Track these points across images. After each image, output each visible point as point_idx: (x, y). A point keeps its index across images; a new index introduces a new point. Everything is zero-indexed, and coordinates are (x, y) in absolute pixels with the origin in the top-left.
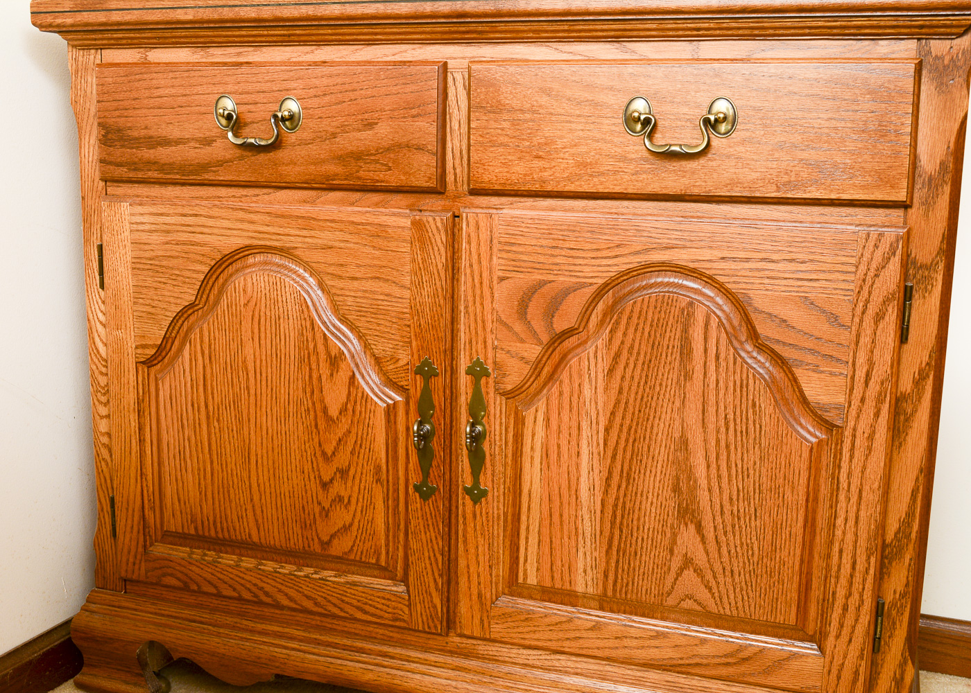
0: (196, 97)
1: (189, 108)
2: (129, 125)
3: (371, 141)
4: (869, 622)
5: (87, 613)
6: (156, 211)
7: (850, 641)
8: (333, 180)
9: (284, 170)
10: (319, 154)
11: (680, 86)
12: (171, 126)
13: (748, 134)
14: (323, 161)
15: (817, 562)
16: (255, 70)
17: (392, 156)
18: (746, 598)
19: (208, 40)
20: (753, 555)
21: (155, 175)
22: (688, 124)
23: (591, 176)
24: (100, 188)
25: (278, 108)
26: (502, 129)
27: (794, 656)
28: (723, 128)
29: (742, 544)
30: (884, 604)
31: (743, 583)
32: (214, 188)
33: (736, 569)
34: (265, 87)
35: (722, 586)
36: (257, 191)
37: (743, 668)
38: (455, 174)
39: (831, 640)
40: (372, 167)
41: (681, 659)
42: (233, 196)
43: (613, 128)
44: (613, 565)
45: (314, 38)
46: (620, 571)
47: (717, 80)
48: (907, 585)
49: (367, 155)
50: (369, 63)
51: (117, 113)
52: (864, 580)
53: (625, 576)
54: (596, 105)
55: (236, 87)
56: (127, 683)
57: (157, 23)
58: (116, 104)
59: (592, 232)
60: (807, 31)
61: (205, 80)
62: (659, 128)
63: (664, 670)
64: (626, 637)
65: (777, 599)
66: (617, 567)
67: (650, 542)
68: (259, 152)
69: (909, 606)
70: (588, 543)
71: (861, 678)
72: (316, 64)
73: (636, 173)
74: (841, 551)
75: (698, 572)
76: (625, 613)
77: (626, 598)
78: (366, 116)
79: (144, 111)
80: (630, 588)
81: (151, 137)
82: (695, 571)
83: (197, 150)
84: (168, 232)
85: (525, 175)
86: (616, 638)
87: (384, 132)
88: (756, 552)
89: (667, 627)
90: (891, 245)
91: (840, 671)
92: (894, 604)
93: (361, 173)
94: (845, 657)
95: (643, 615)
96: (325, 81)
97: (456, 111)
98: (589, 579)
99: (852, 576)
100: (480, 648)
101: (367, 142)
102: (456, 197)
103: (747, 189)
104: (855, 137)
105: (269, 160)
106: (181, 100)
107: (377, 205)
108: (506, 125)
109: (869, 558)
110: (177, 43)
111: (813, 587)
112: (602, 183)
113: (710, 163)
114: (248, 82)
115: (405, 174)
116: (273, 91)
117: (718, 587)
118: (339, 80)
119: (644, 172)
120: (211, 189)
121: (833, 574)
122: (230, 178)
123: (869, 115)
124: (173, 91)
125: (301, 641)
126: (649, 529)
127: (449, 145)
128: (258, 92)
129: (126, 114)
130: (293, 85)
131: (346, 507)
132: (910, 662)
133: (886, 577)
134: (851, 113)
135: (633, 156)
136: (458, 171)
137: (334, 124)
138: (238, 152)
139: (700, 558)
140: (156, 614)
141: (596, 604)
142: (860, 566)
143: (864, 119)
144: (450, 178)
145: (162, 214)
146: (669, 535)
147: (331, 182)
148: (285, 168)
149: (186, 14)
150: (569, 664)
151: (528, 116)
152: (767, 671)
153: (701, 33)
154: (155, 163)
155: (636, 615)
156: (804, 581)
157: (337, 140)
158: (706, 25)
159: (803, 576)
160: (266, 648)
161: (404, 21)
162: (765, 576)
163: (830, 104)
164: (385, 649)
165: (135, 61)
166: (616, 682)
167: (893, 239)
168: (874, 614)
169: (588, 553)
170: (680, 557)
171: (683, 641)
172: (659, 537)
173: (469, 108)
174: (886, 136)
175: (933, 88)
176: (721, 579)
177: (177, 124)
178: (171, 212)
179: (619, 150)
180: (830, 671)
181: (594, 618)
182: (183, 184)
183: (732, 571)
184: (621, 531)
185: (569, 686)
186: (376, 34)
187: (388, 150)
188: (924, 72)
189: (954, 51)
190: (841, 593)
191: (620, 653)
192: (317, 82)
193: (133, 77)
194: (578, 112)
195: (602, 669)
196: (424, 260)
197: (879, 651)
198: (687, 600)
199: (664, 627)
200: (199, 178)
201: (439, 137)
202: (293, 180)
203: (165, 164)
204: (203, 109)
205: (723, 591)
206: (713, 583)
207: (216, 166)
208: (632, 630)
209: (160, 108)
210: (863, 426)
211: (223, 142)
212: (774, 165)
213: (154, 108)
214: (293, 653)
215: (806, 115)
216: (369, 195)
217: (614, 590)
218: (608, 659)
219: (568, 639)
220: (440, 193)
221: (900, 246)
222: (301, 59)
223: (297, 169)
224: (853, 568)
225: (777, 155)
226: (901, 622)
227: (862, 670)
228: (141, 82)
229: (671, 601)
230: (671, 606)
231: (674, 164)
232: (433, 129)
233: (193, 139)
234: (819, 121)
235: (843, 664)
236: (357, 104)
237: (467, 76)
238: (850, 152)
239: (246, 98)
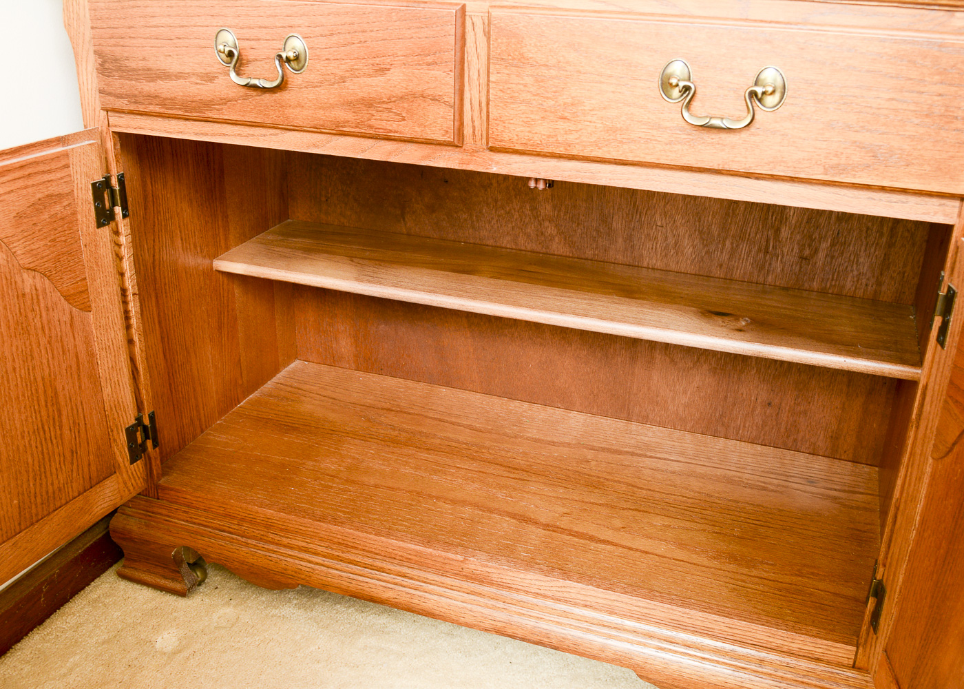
0: (195, 29)
1: (187, 41)
2: (126, 55)
3: (382, 88)
5: (124, 516)
8: (345, 127)
9: (292, 112)
10: (328, 99)
11: (725, 51)
12: (169, 59)
13: (797, 109)
14: (332, 107)
17: (406, 105)
21: (157, 109)
22: (732, 94)
23: (621, 142)
24: (102, 118)
25: (281, 47)
26: (525, 86)
28: (770, 100)
32: (219, 125)
34: (267, 22)
36: (264, 131)
38: (474, 127)
40: (384, 115)
42: (240, 135)
43: (648, 92)
47: (768, 47)
49: (379, 103)
51: (113, 41)
54: (630, 65)
55: (237, 21)
56: (165, 578)
58: (110, 31)
61: (202, 11)
62: (698, 96)
68: (265, 92)
73: (670, 143)
78: (377, 60)
79: (141, 41)
81: (149, 69)
83: (198, 86)
85: (549, 136)
87: (396, 80)
93: (373, 122)
96: (332, 19)
97: (475, 59)
100: (494, 575)
101: (379, 89)
102: (474, 152)
103: (791, 169)
104: (917, 121)
105: (275, 101)
106: (179, 31)
107: (390, 154)
108: (529, 80)
112: (631, 151)
113: (753, 139)
114: (248, 15)
115: (420, 125)
116: (276, 27)
118: (347, 20)
119: (679, 143)
120: (216, 125)
122: (235, 118)
123: (936, 98)
124: (170, 21)
125: (325, 557)
127: (467, 96)
128: (260, 27)
129: (122, 43)
130: (297, 21)
134: (915, 95)
135: (668, 124)
136: (477, 124)
137: (343, 67)
138: (243, 90)
140: (187, 521)
143: (929, 102)
144: (468, 131)
147: (341, 129)
148: (291, 111)
151: (553, 72)
154: (156, 97)
157: (347, 84)
160: (292, 560)
163: (891, 82)
164: (404, 570)
173: (489, 59)
174: (952, 122)
177: (176, 57)
179: (653, 117)
182: (187, 119)
185: (579, 618)
187: (402, 98)
192: (323, 20)
194: (609, 72)
200: (202, 115)
201: (457, 87)
202: (301, 124)
203: (167, 99)
204: (202, 43)
207: (219, 105)
209: (157, 39)
211: (225, 79)
212: (824, 145)
213: (150, 38)
214: (317, 567)
215: (865, 93)
216: (382, 143)
220: (457, 146)
223: (305, 113)
225: (827, 135)
228: (135, 10)
231: (713, 136)
232: (450, 79)
233: (194, 74)
234: (879, 100)
236: (368, 47)
237: (486, 22)
238: (909, 137)
239: (247, 33)
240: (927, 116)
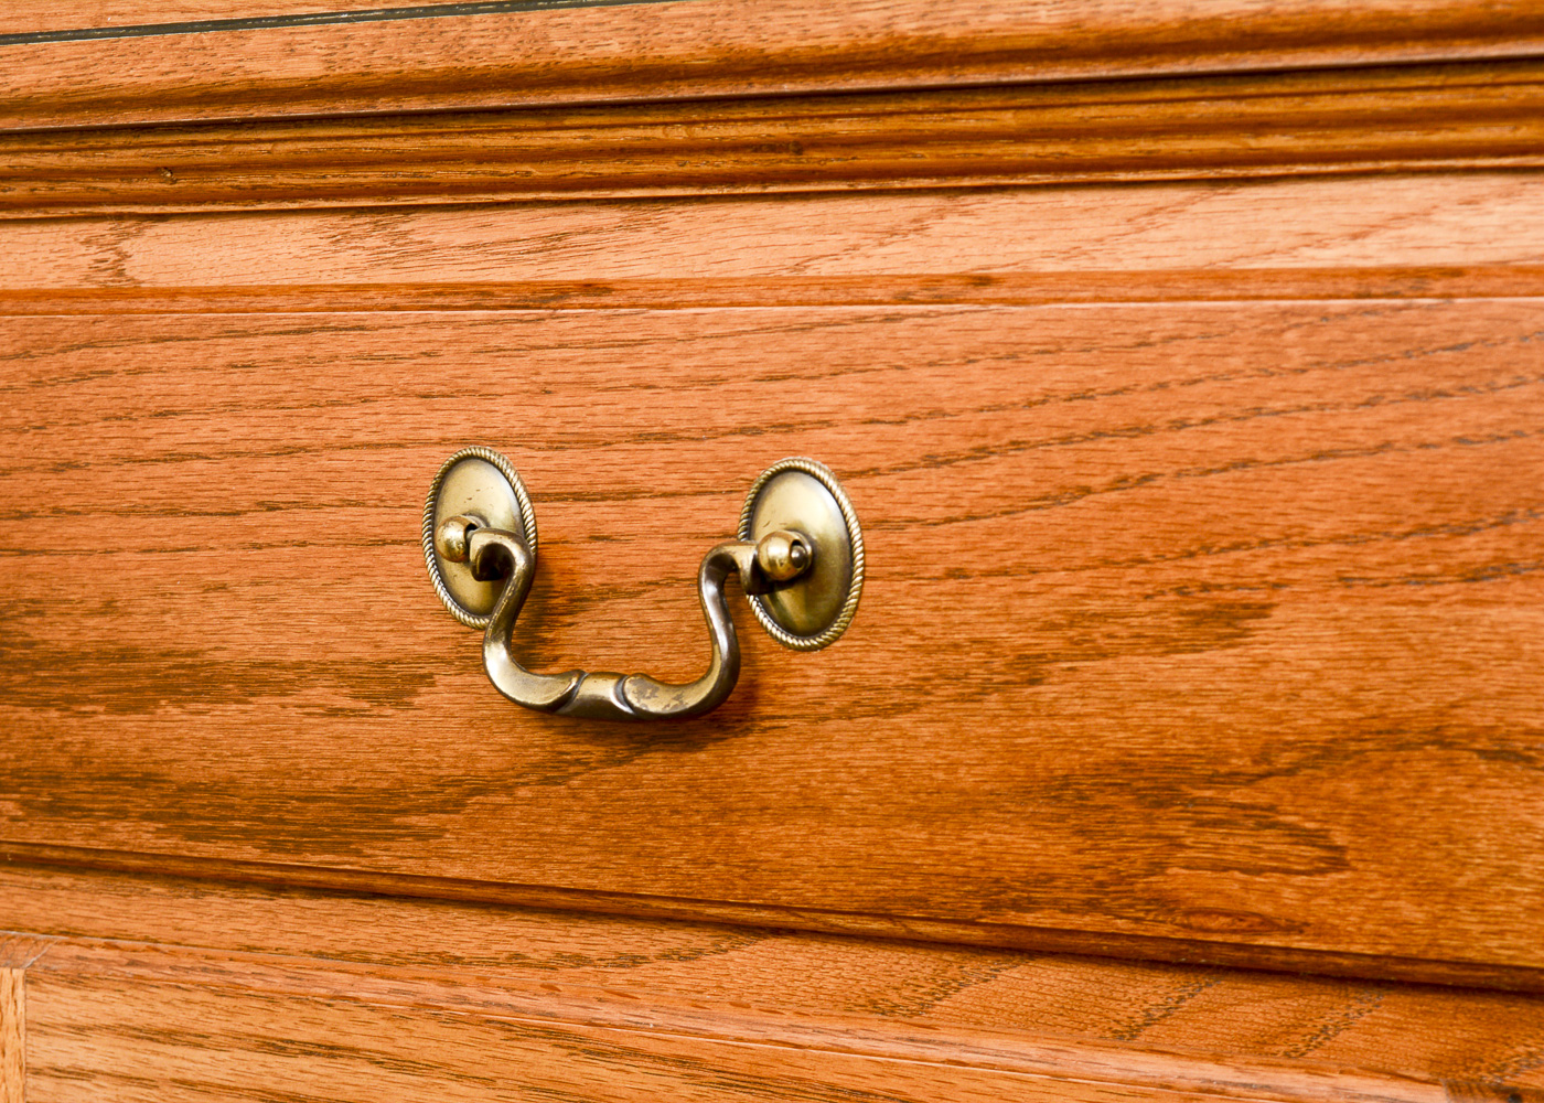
0: (342, 461)
1: (304, 515)
2: (32, 590)
3: (1232, 705)
6: (143, 1019)
8: (1031, 905)
9: (770, 840)
10: (952, 767)
12: (220, 602)
14: (971, 807)
16: (625, 325)
17: (1350, 788)
19: (403, 174)
21: (144, 837)
25: (735, 522)
32: (425, 914)
34: (673, 409)
36: (630, 939)
40: (1236, 845)
42: (517, 959)
45: (926, 156)
49: (1210, 781)
50: (1221, 279)
55: (534, 414)
57: (161, 100)
61: (381, 376)
72: (936, 290)
78: (1205, 568)
79: (101, 525)
81: (128, 654)
83: (340, 726)
93: (1177, 879)
96: (984, 381)
101: (1209, 711)
105: (692, 785)
106: (271, 474)
107: (1260, 1047)
110: (258, 194)
114: (590, 385)
115: (1425, 890)
116: (715, 433)
118: (1060, 376)
120: (410, 915)
122: (498, 870)
124: (234, 429)
128: (642, 437)
129: (18, 539)
130: (818, 399)
137: (1032, 607)
138: (541, 741)
145: (170, 1036)
147: (1012, 917)
148: (767, 831)
149: (290, 50)
154: (146, 780)
157: (1046, 692)
161: (1419, 53)
165: (71, 280)
177: (248, 592)
178: (214, 1025)
182: (278, 888)
186: (1261, 126)
187: (1329, 753)
192: (940, 386)
193: (53, 363)
200: (348, 862)
202: (812, 895)
203: (194, 788)
204: (372, 521)
207: (429, 809)
209: (173, 512)
211: (462, 689)
213: (145, 512)
216: (1222, 991)
222: (857, 266)
223: (835, 838)
228: (88, 387)
233: (322, 669)
236: (1157, 504)
239: (580, 466)
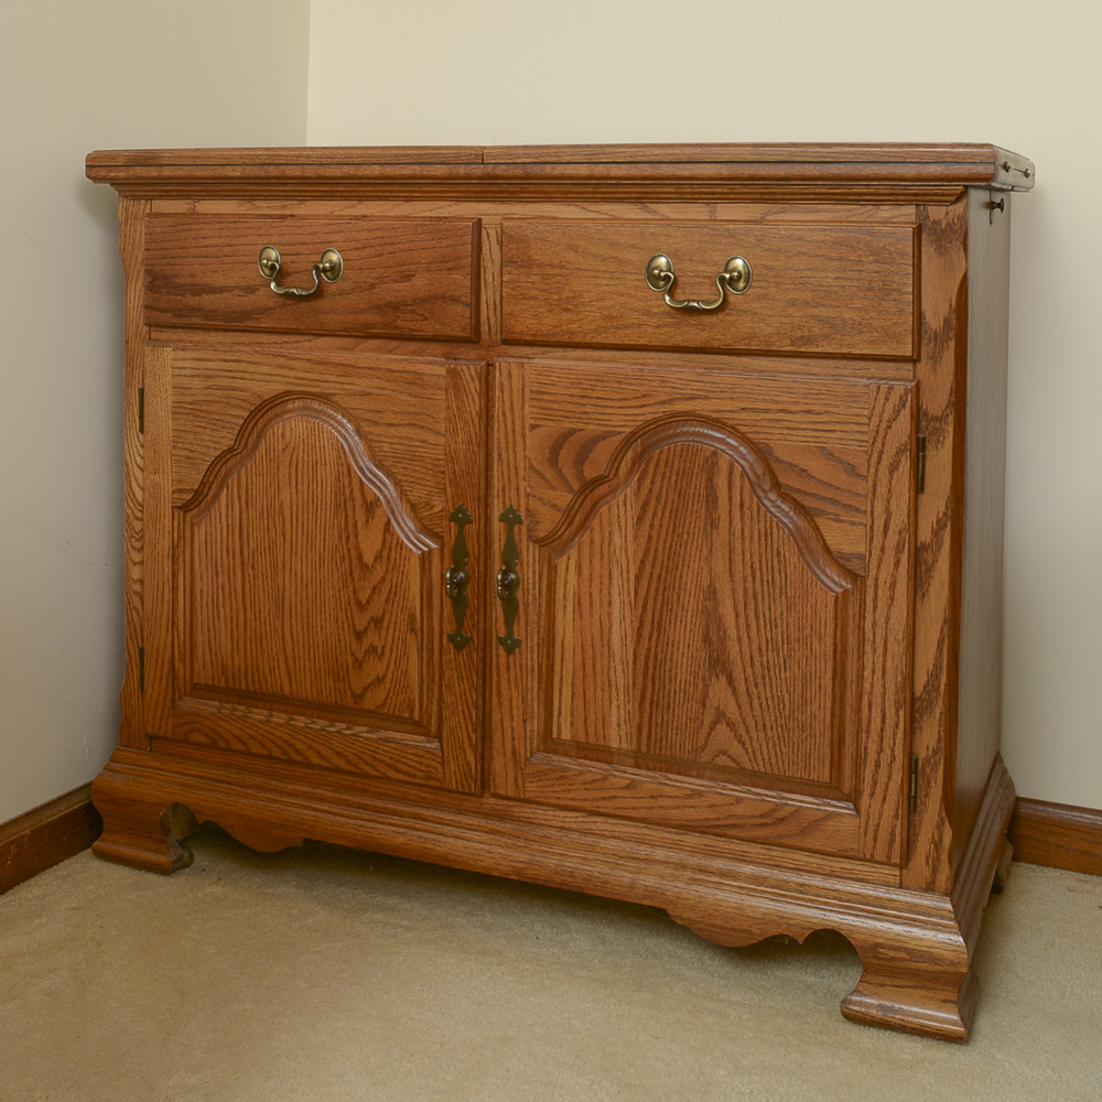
0: (242, 247)
1: (234, 258)
2: (175, 273)
3: (408, 292)
4: (902, 780)
5: (110, 773)
6: (197, 356)
7: (884, 799)
8: (373, 329)
9: (325, 318)
10: (359, 304)
11: (697, 246)
12: (216, 274)
13: (762, 291)
14: (362, 311)
15: (849, 715)
16: (299, 223)
17: (428, 306)
18: (779, 754)
19: (255, 193)
20: (784, 708)
21: (199, 321)
22: (706, 281)
23: (617, 328)
24: (144, 333)
25: (319, 260)
26: (533, 283)
27: (830, 815)
29: (773, 696)
30: (917, 760)
31: (776, 738)
32: (256, 335)
33: (768, 724)
34: (307, 239)
35: (755, 741)
36: (298, 338)
37: (780, 829)
38: (489, 324)
39: (865, 798)
40: (409, 317)
41: (717, 819)
42: (275, 343)
43: (637, 283)
44: (647, 719)
45: (355, 194)
46: (654, 725)
47: (732, 240)
48: (939, 741)
49: (404, 305)
50: (408, 218)
51: (165, 261)
52: (895, 735)
53: (659, 731)
54: (620, 261)
55: (280, 239)
56: (148, 850)
57: (207, 178)
58: (164, 252)
59: (619, 382)
60: (813, 197)
61: (250, 231)
62: (679, 285)
63: (702, 832)
64: (661, 796)
65: (810, 755)
66: (650, 721)
67: (682, 695)
68: (301, 301)
69: (942, 763)
70: (622, 696)
71: (898, 839)
72: (357, 218)
73: (659, 327)
74: (870, 704)
75: (731, 725)
76: (660, 771)
77: (660, 754)
78: (404, 268)
79: (190, 260)
80: (664, 743)
81: (196, 285)
82: (728, 725)
83: (240, 298)
84: (209, 377)
85: (555, 327)
86: (652, 797)
87: (420, 283)
88: (787, 705)
89: (703, 786)
90: (901, 398)
91: (876, 831)
92: (927, 761)
93: (399, 322)
94: (880, 817)
95: (679, 773)
96: (365, 235)
97: (490, 265)
98: (623, 733)
99: (882, 730)
100: (516, 809)
101: (404, 293)
102: (491, 346)
103: (764, 343)
104: (861, 295)
105: (310, 308)
106: (227, 250)
107: (414, 353)
108: (536, 279)
109: (897, 711)
110: (225, 196)
111: (847, 743)
112: (627, 335)
113: (728, 318)
114: (292, 234)
115: (441, 324)
116: (316, 243)
117: (751, 742)
118: (378, 234)
119: (667, 326)
120: (253, 335)
121: (864, 728)
122: (269, 325)
123: (874, 275)
124: (220, 241)
125: (331, 802)
126: (681, 681)
127: (483, 296)
128: (301, 244)
129: (173, 263)
130: (335, 237)
131: (380, 659)
132: (947, 823)
133: (918, 732)
134: (856, 273)
135: (656, 310)
136: (492, 321)
137: (373, 275)
138: (281, 301)
139: (732, 711)
140: (182, 774)
141: (630, 761)
142: (890, 720)
143: (869, 278)
144: (484, 328)
145: (204, 360)
146: (700, 687)
147: (369, 331)
149: (234, 170)
150: (607, 827)
151: (557, 271)
152: (804, 832)
153: (716, 196)
154: (199, 310)
155: (672, 773)
156: (836, 736)
157: (376, 290)
158: (720, 190)
159: (836, 730)
160: (295, 809)
161: (439, 181)
162: (797, 730)
163: (836, 264)
164: (418, 811)
165: (184, 211)
166: (653, 846)
167: (902, 392)
168: (906, 771)
169: (622, 707)
170: (712, 711)
171: (718, 800)
172: (691, 689)
173: (502, 262)
174: (890, 294)
175: (932, 250)
176: (754, 734)
177: (222, 273)
178: (213, 357)
179: (643, 305)
180: (866, 833)
181: (629, 776)
182: (226, 330)
183: (764, 726)
184: (654, 683)
185: (606, 851)
186: (414, 192)
187: (425, 300)
188: (924, 235)
189: (950, 216)
190: (873, 748)
191: (656, 814)
192: (358, 235)
193: (181, 228)
194: (603, 268)
195: (639, 832)
196: (458, 408)
197: (915, 809)
198: (721, 756)
199: (699, 785)
200: (241, 325)
201: (474, 289)
202: (333, 328)
203: (209, 311)
204: (247, 259)
205: (757, 747)
206: (746, 738)
207: (258, 314)
208: (667, 789)
209: (206, 257)
210: (884, 577)
211: (265, 291)
212: (788, 320)
213: (199, 257)
214: (322, 815)
215: (815, 274)
216: (407, 343)
217: (648, 746)
218: (643, 820)
219: (603, 798)
220: (474, 343)
221: (909, 399)
222: (343, 213)
223: (337, 317)
224: (883, 722)
225: (790, 311)
226: (936, 781)
227: (898, 830)
228: (188, 233)
229: (705, 757)
230: (706, 763)
231: (693, 318)
232: (468, 282)
233: (237, 287)
234: (828, 280)
235: (879, 824)
236: (396, 257)
237: (499, 232)
238: (857, 309)
239: (289, 249)
240: (869, 290)
